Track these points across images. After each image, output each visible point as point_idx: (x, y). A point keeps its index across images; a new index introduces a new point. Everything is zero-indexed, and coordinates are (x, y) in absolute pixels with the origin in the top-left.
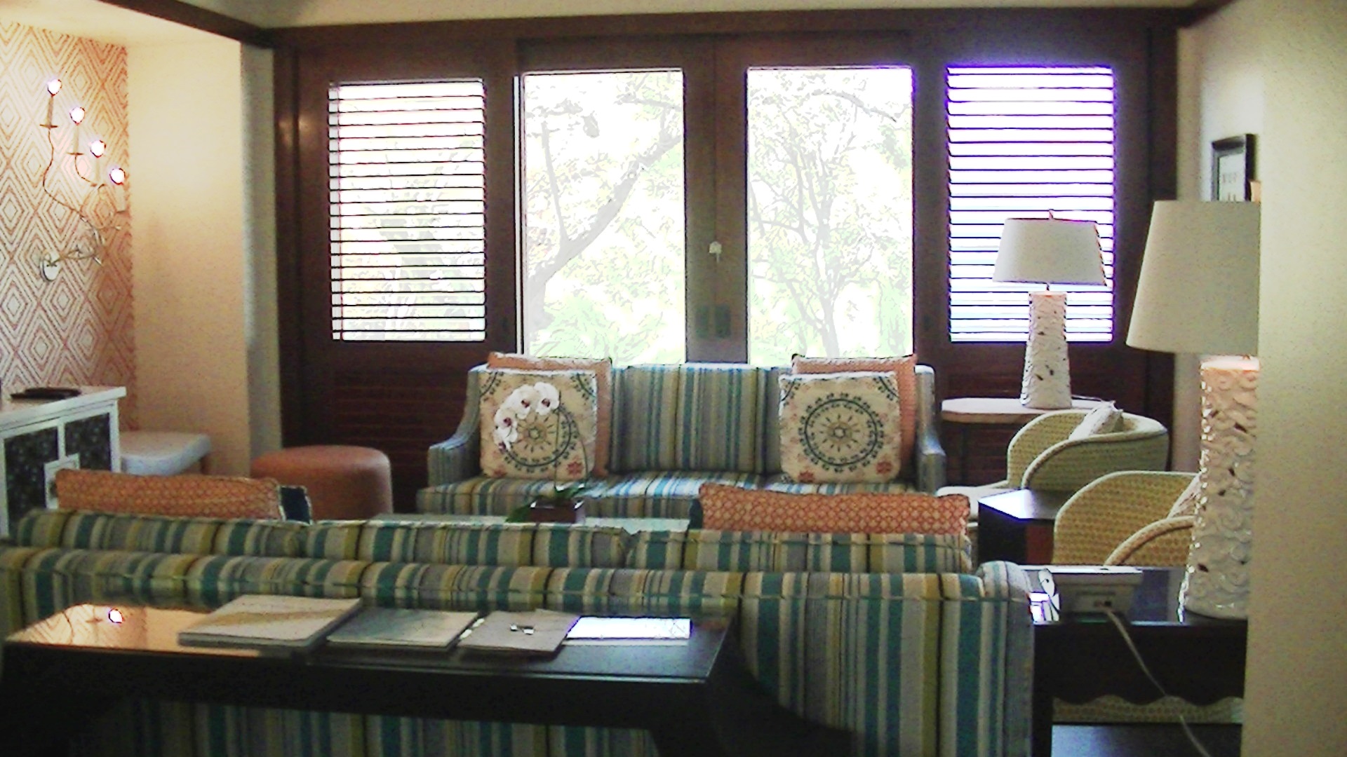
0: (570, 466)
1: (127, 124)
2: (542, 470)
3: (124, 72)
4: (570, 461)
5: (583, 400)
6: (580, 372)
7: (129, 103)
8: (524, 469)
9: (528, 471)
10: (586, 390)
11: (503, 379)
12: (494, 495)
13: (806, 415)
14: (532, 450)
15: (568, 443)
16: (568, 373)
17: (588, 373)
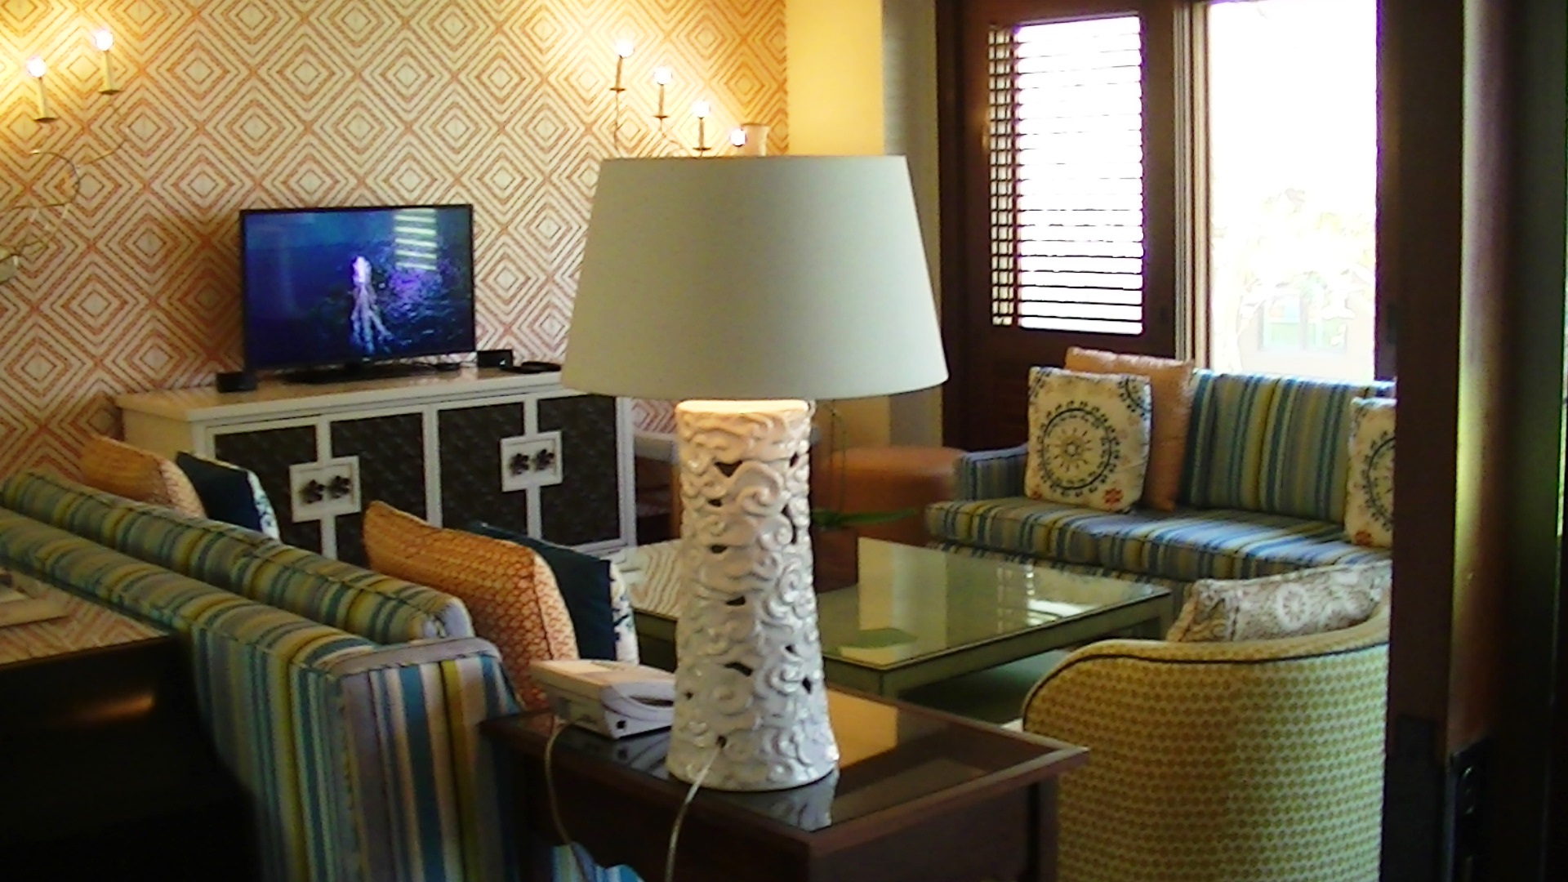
0: (1108, 492)
1: (785, 81)
2: (1077, 495)
3: (781, 24)
4: (1107, 487)
5: (1128, 412)
6: (1132, 377)
7: (789, 57)
8: (1059, 491)
9: (1063, 494)
10: (1133, 400)
11: (1048, 379)
12: (994, 518)
13: (1370, 453)
14: (1068, 469)
15: (1108, 464)
16: (1116, 378)
17: (1139, 378)
